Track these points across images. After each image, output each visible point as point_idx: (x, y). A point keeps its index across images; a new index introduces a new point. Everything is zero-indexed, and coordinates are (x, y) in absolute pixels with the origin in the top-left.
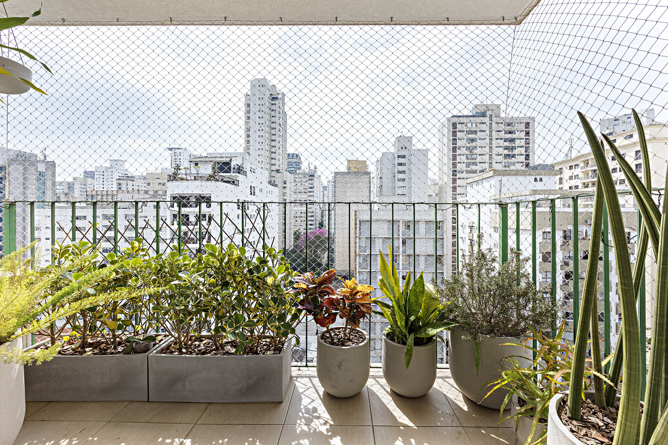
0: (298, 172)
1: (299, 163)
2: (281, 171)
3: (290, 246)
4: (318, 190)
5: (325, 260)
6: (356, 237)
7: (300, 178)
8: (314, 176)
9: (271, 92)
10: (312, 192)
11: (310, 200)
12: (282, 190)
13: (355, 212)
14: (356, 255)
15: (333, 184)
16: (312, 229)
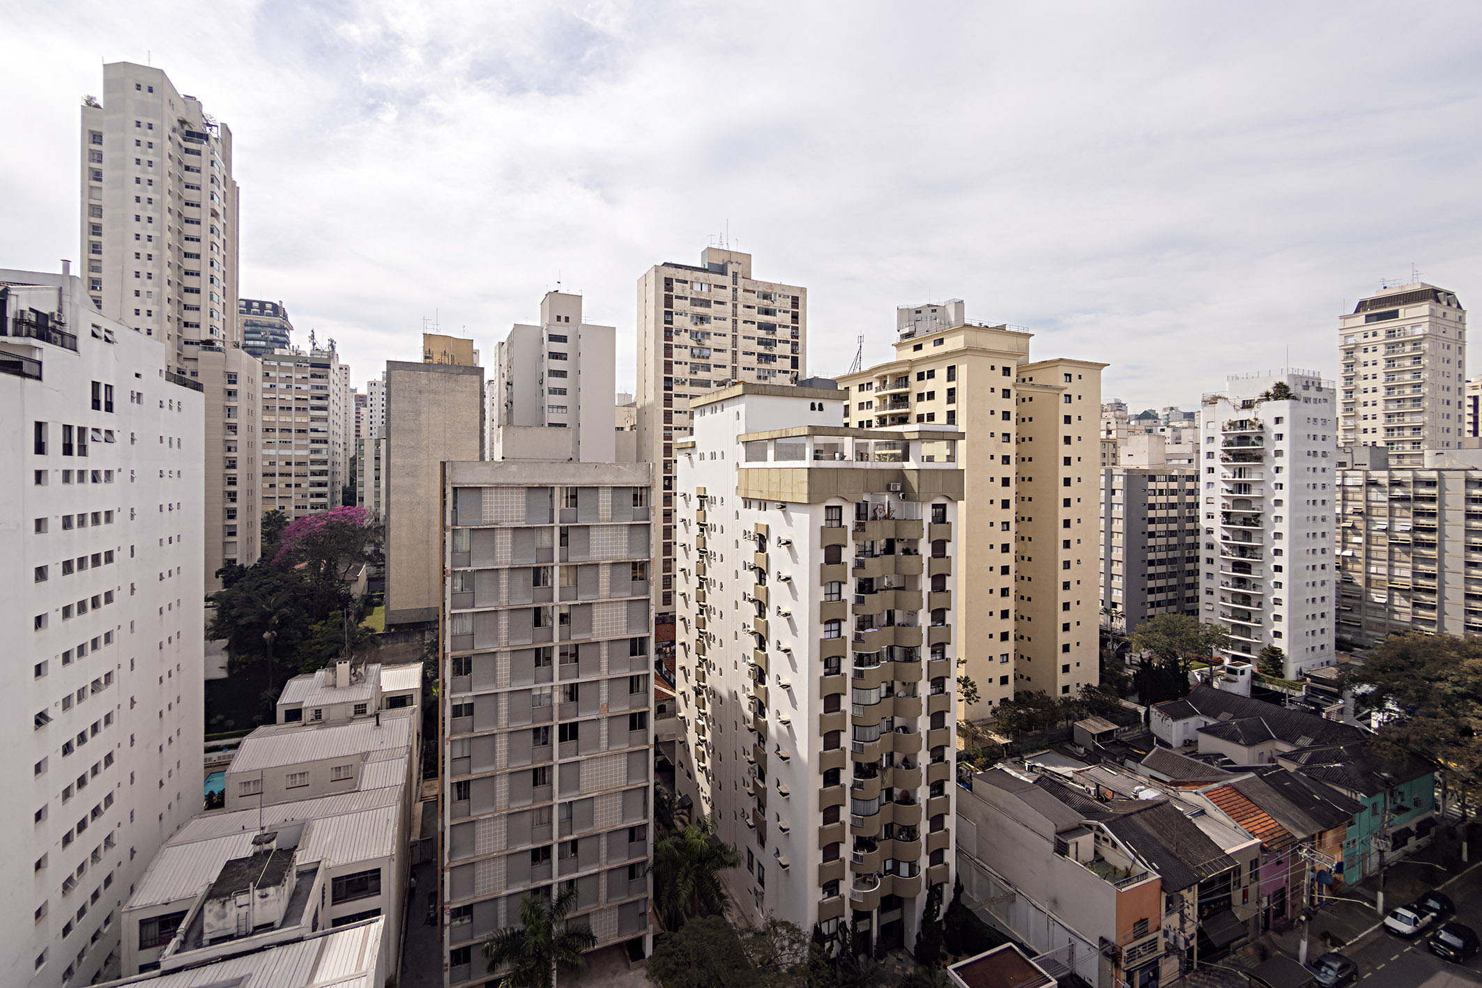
0: (277, 351)
1: (282, 328)
2: (218, 344)
3: (250, 556)
4: (342, 404)
5: (359, 589)
6: (444, 528)
7: (283, 369)
8: (328, 366)
9: (184, 116)
10: (324, 409)
11: (316, 431)
12: (221, 401)
13: (443, 464)
14: (444, 573)
15: (384, 390)
16: (324, 506)
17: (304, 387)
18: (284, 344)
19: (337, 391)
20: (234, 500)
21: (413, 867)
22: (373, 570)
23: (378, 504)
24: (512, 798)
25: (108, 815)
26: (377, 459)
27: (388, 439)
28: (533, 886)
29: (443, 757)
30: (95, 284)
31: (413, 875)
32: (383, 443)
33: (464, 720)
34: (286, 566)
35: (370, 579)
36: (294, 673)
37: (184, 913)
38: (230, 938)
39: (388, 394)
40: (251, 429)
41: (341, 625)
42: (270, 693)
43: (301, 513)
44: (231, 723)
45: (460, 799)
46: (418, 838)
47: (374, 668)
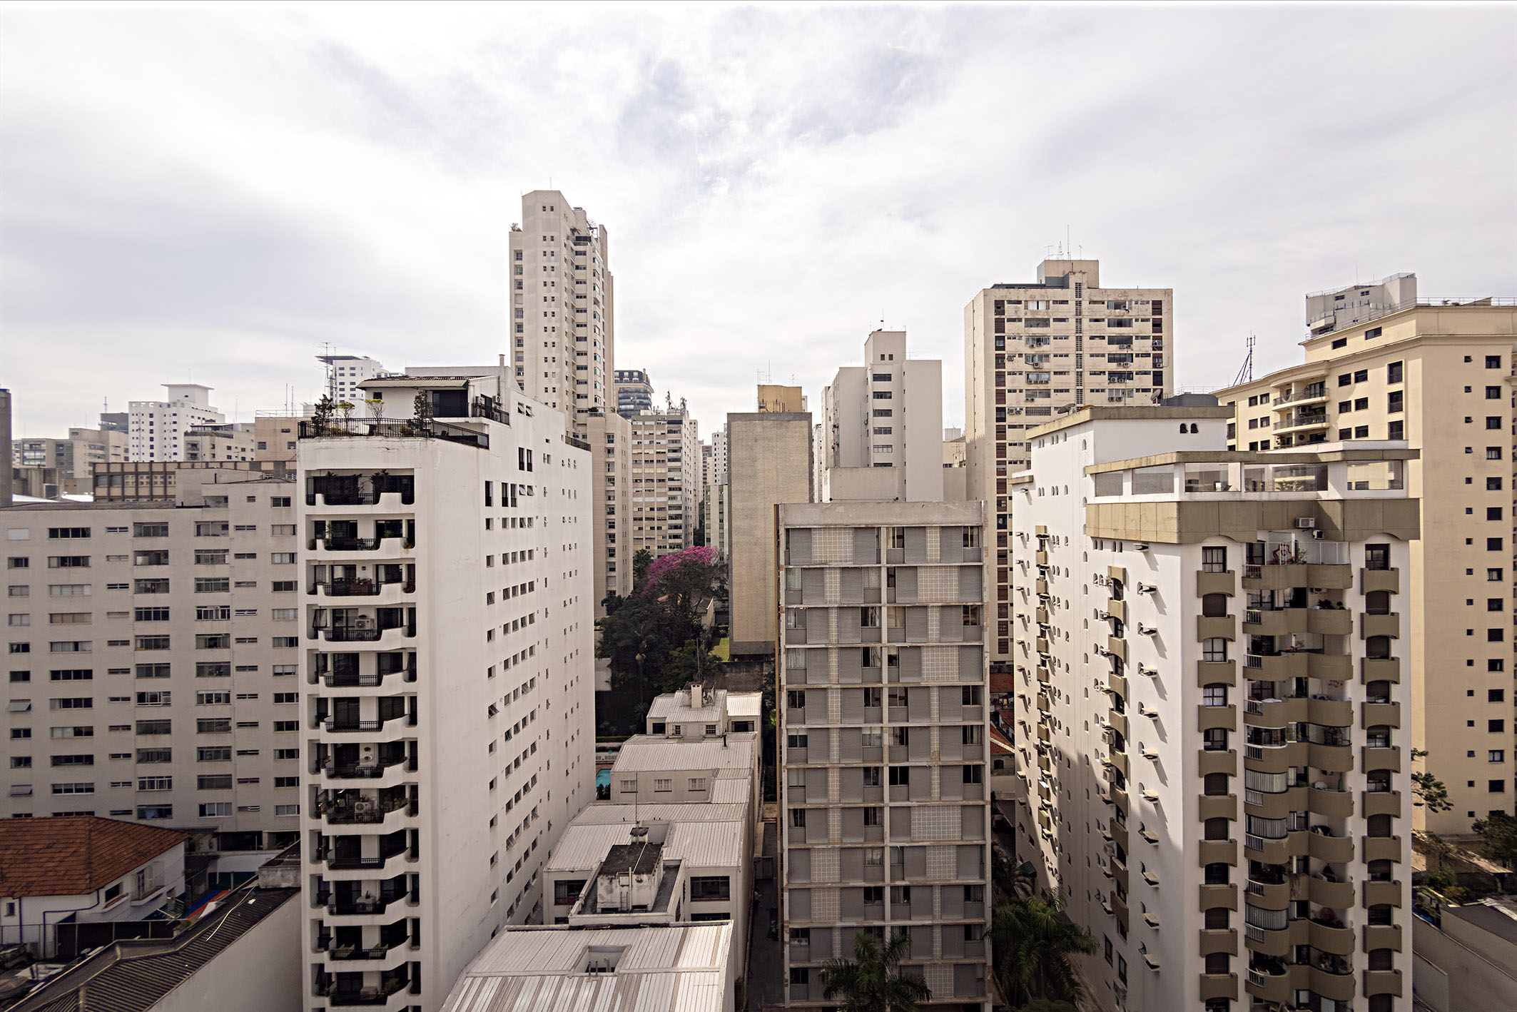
0: (642, 413)
1: (646, 392)
2: (601, 411)
3: (625, 589)
4: (692, 455)
5: (708, 620)
6: (778, 567)
7: (647, 427)
8: (680, 422)
9: (573, 224)
10: (678, 460)
11: (673, 480)
12: (603, 457)
13: (777, 506)
14: (779, 609)
15: (725, 440)
16: (679, 546)
17: (663, 442)
18: (647, 406)
19: (688, 443)
20: (613, 541)
21: (757, 881)
22: (719, 604)
23: (722, 543)
24: (844, 833)
25: (534, 790)
26: (721, 503)
27: (729, 485)
28: (867, 924)
29: (781, 783)
30: (519, 371)
31: (756, 890)
32: (726, 487)
33: (799, 750)
34: (651, 599)
35: (716, 613)
36: (659, 692)
37: (584, 882)
38: (615, 910)
39: (729, 444)
40: (624, 480)
41: (694, 653)
42: (641, 707)
43: (662, 552)
44: (614, 729)
45: (796, 825)
46: (760, 855)
47: (721, 693)
